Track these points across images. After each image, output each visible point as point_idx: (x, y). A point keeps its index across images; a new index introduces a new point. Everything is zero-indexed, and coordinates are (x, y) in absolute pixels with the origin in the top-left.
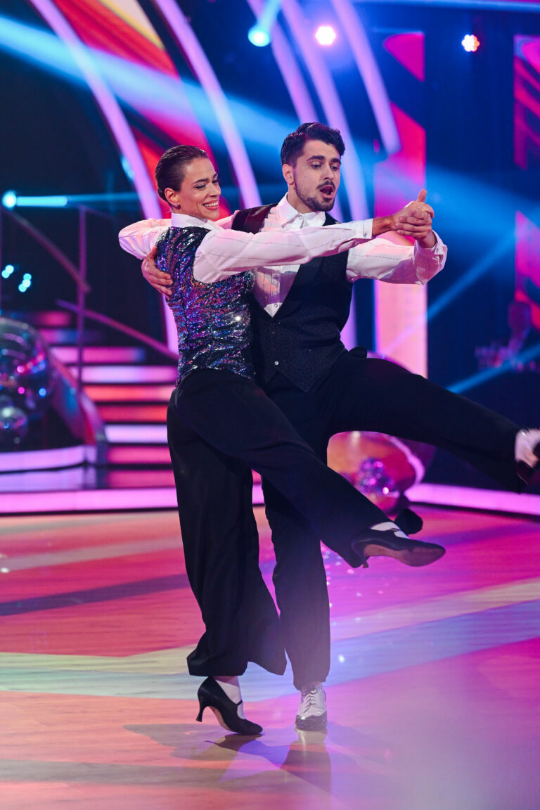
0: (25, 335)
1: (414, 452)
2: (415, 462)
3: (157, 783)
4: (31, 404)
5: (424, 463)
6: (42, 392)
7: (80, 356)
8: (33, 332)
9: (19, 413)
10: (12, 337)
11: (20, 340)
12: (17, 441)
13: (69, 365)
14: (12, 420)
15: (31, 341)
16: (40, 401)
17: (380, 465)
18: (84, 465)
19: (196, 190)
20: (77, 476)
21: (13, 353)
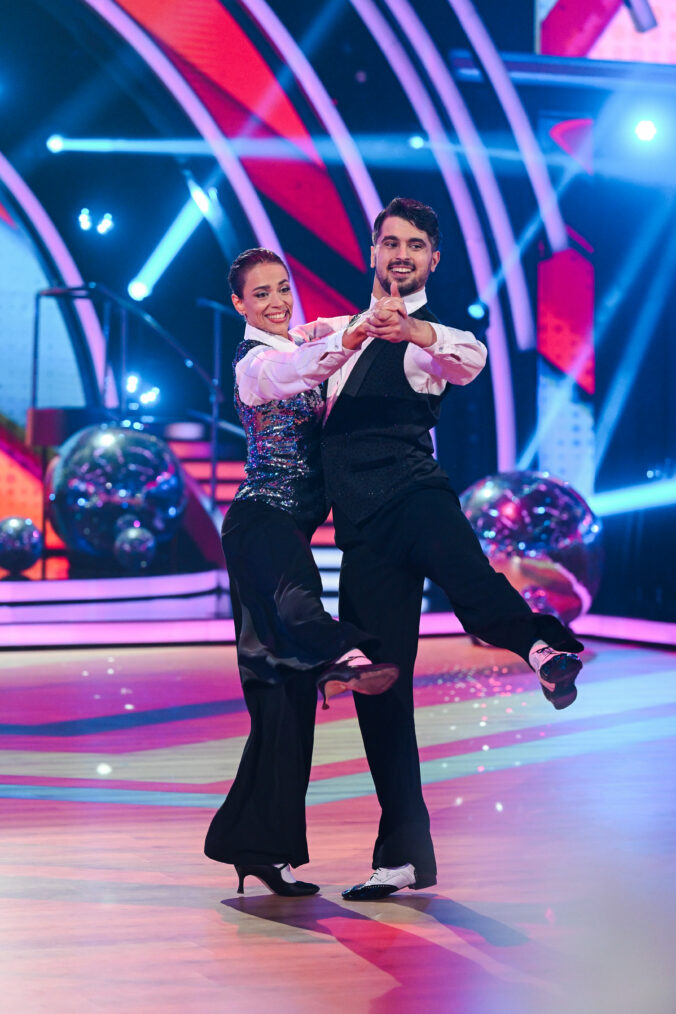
0: (153, 449)
1: (579, 579)
2: (581, 590)
3: (295, 943)
4: (159, 524)
5: (590, 592)
6: (172, 511)
7: (214, 471)
8: (161, 444)
9: (148, 534)
10: (139, 450)
11: (147, 454)
12: (144, 564)
13: (202, 482)
14: (140, 541)
15: (159, 455)
16: (168, 521)
17: (542, 593)
18: (217, 591)
19: (256, 299)
20: (208, 604)
21: (141, 468)
